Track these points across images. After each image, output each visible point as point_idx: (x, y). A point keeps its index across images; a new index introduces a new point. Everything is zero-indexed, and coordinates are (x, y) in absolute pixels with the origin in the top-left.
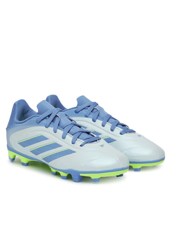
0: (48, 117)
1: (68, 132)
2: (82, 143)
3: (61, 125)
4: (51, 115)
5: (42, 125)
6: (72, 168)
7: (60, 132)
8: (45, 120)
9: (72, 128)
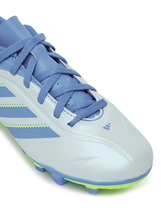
0: (16, 55)
1: (49, 92)
2: (72, 118)
3: (37, 73)
4: (20, 50)
5: (5, 68)
6: (52, 167)
7: (35, 88)
8: (11, 58)
9: (57, 83)
